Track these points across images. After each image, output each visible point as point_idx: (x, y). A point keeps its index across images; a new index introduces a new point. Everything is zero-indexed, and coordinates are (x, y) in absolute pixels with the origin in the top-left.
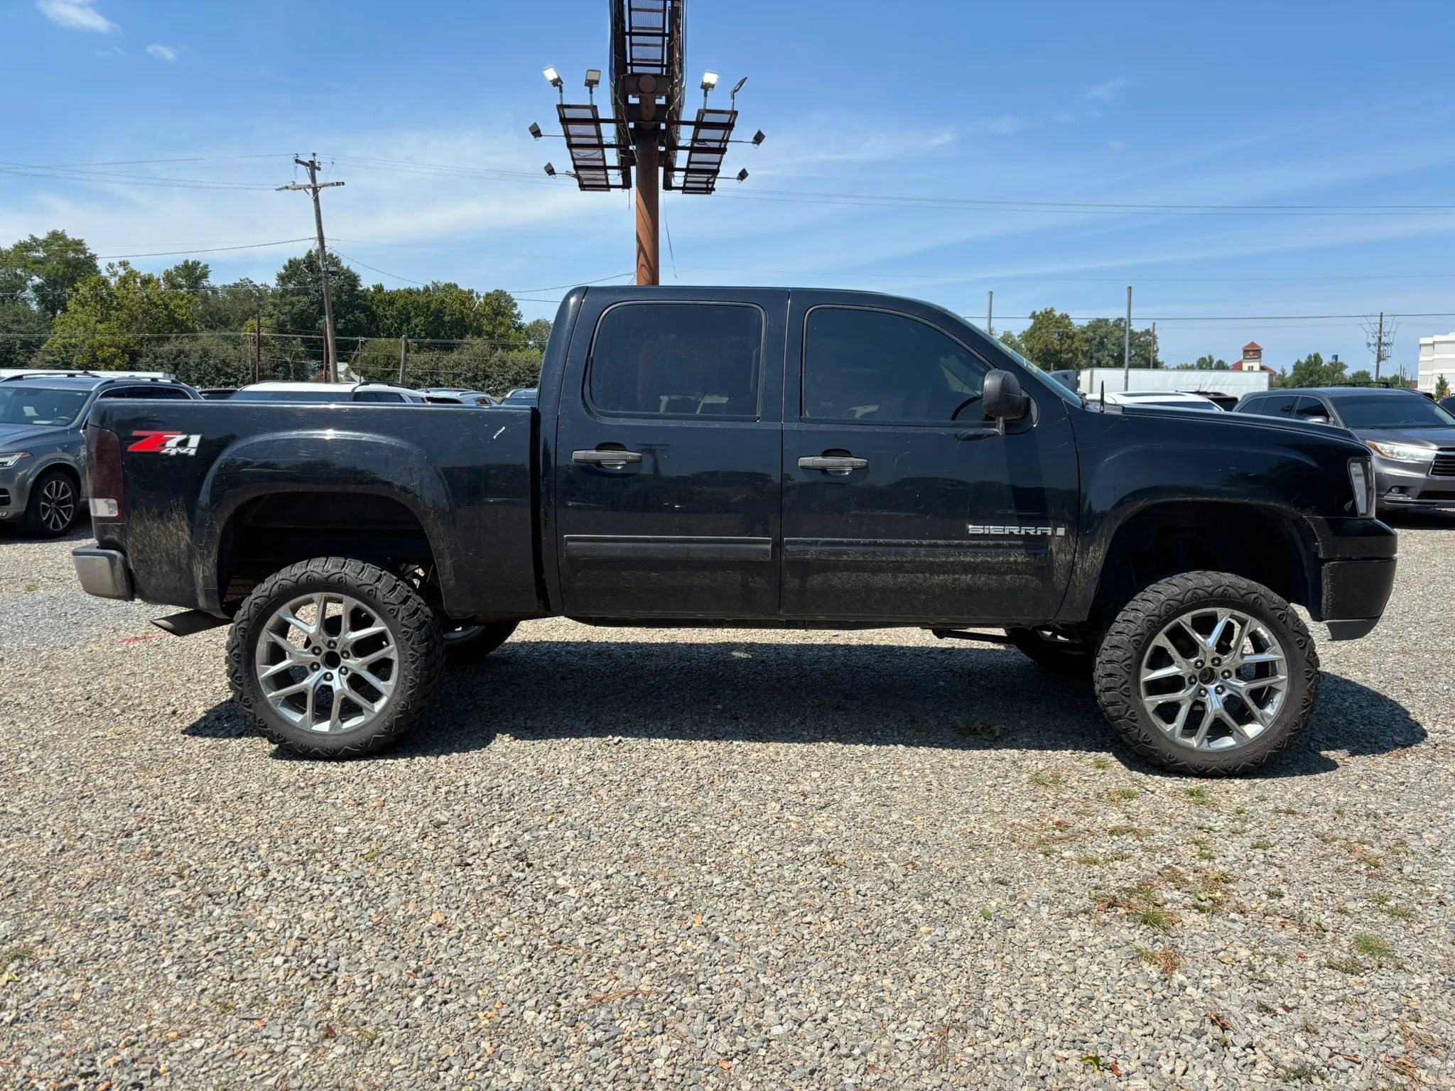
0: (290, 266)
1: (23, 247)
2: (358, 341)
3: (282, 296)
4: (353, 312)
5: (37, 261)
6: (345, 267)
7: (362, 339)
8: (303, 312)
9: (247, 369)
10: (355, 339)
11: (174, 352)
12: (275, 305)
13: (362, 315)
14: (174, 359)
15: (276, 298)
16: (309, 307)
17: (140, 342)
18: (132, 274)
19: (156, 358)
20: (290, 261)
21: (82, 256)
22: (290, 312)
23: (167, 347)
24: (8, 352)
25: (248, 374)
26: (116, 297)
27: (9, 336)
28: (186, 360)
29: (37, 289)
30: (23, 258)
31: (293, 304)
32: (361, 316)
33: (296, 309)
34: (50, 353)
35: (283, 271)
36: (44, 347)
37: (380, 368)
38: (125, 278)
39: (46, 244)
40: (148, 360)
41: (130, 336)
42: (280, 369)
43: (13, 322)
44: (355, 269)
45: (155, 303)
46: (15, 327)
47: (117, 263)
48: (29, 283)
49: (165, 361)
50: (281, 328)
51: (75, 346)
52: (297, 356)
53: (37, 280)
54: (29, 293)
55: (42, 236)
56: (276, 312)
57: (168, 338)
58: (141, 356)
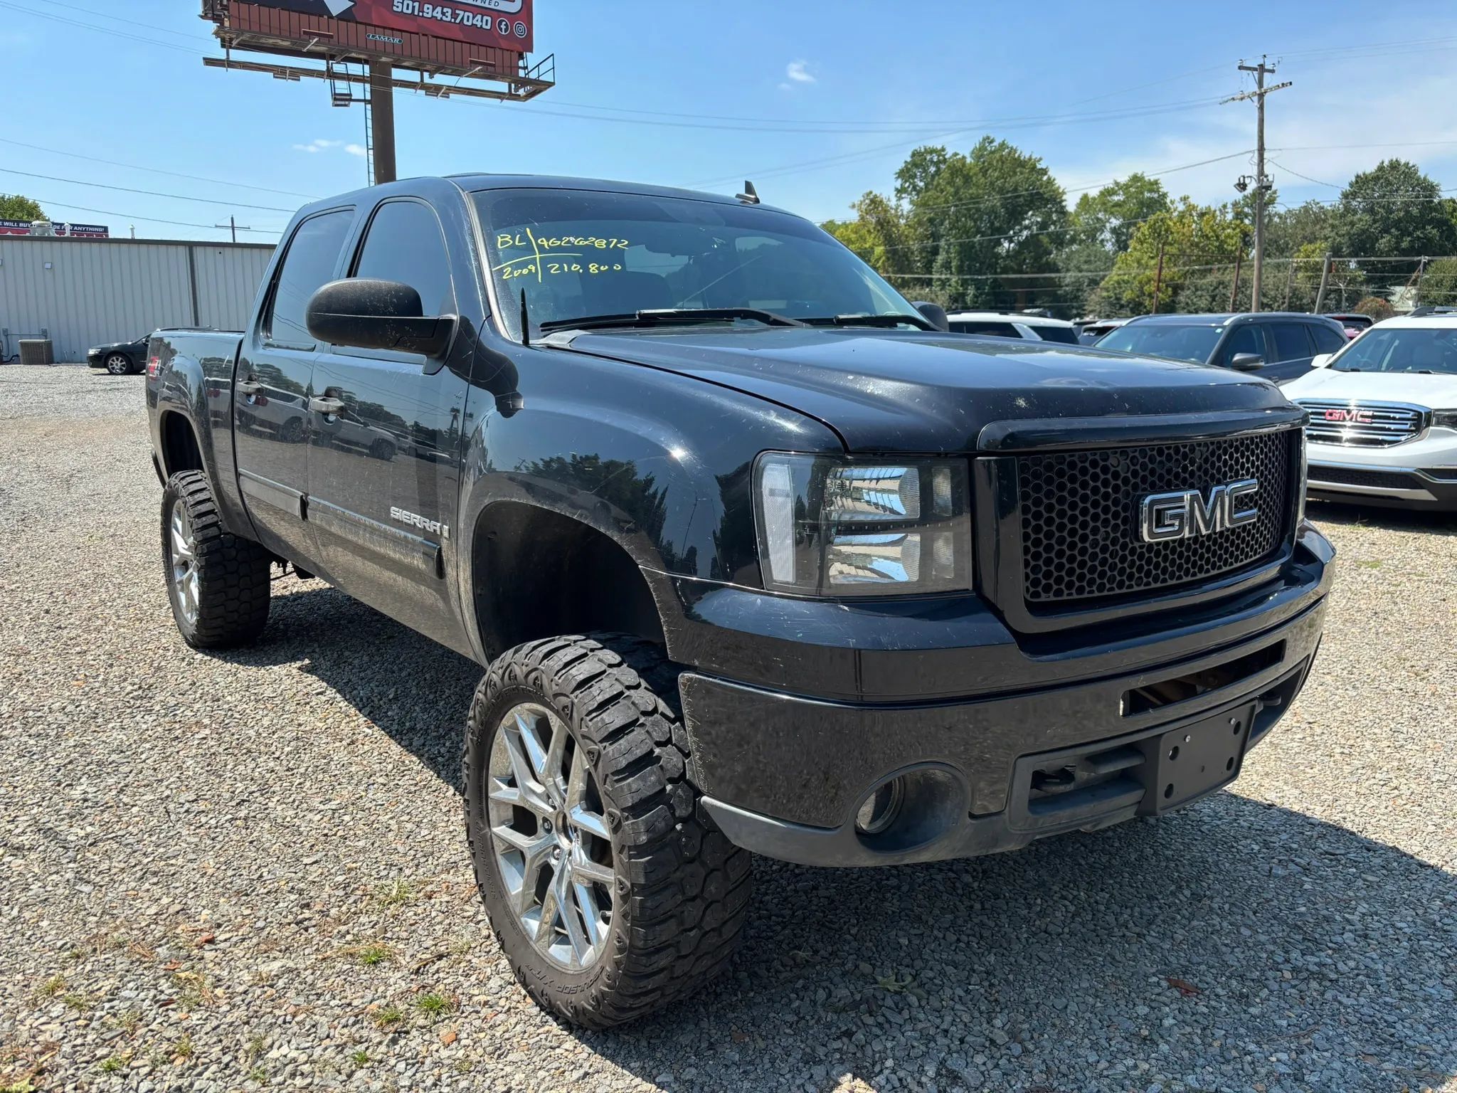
0: (1357, 182)
1: (1108, 192)
2: (1420, 262)
3: (1343, 216)
4: (1424, 228)
5: (1118, 205)
6: (1422, 177)
7: (1424, 259)
8: (1364, 231)
9: (1284, 298)
10: (1416, 259)
11: (1214, 284)
12: (1333, 226)
13: (1434, 231)
14: (1213, 291)
15: (1335, 219)
16: (1371, 226)
17: (1185, 275)
18: (1191, 208)
19: (1197, 290)
20: (1358, 177)
21: (1156, 195)
22: (1348, 233)
23: (1210, 278)
24: (1078, 290)
25: (1283, 303)
26: (1172, 233)
27: (1080, 275)
28: (1223, 291)
29: (1114, 231)
30: (1104, 204)
31: (1352, 224)
32: (1432, 231)
33: (1354, 230)
34: (1107, 290)
35: (1348, 188)
36: (1102, 284)
37: (1444, 292)
38: (1183, 212)
39: (1126, 187)
40: (1188, 292)
41: (1176, 269)
42: (1332, 296)
43: (1086, 262)
44: (1432, 179)
45: (1207, 236)
46: (1085, 267)
47: (1178, 199)
48: (1108, 225)
49: (1204, 293)
50: (1336, 251)
51: (1127, 282)
52: (1352, 281)
53: (1115, 222)
54: (1107, 235)
55: (1123, 179)
56: (1333, 234)
57: (1211, 270)
58: (1183, 289)
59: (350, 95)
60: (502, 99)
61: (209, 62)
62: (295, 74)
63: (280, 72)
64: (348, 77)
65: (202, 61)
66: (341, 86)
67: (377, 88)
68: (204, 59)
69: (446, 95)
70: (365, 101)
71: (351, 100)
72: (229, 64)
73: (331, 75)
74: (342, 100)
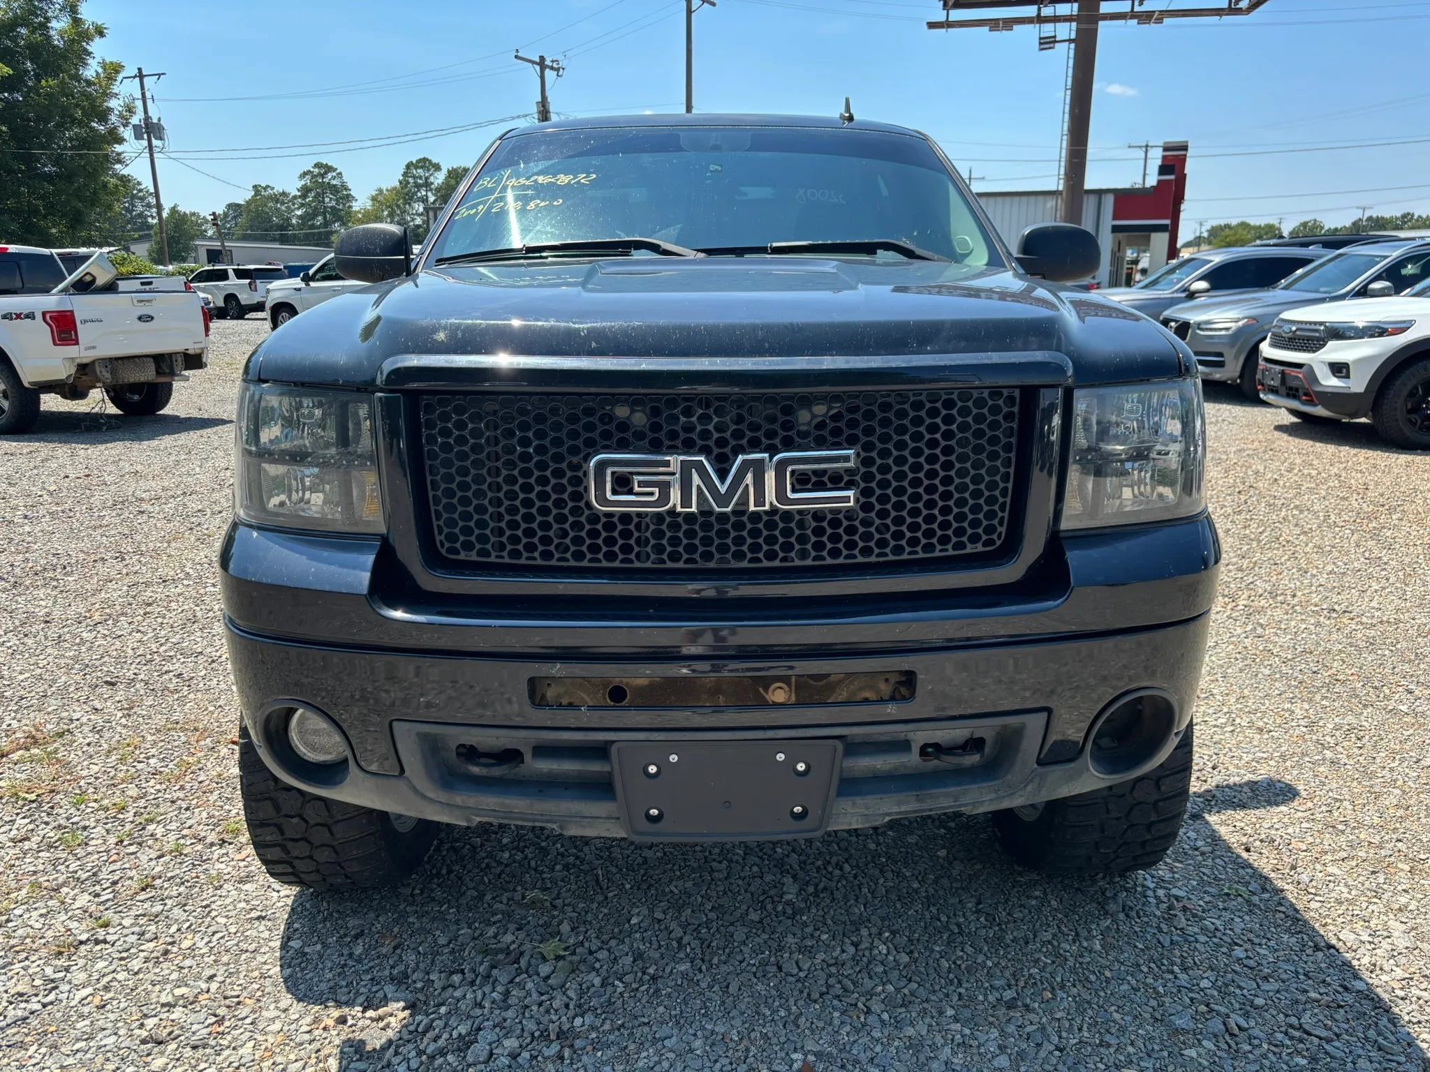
59: (1055, 37)
60: (1220, 15)
61: (932, 25)
62: (1009, 23)
63: (994, 24)
64: (1055, 19)
65: (925, 27)
66: (1048, 29)
67: (1083, 26)
68: (928, 23)
69: (1159, 20)
70: (1070, 41)
71: (1055, 42)
72: (948, 24)
73: (1040, 19)
74: (1047, 43)
